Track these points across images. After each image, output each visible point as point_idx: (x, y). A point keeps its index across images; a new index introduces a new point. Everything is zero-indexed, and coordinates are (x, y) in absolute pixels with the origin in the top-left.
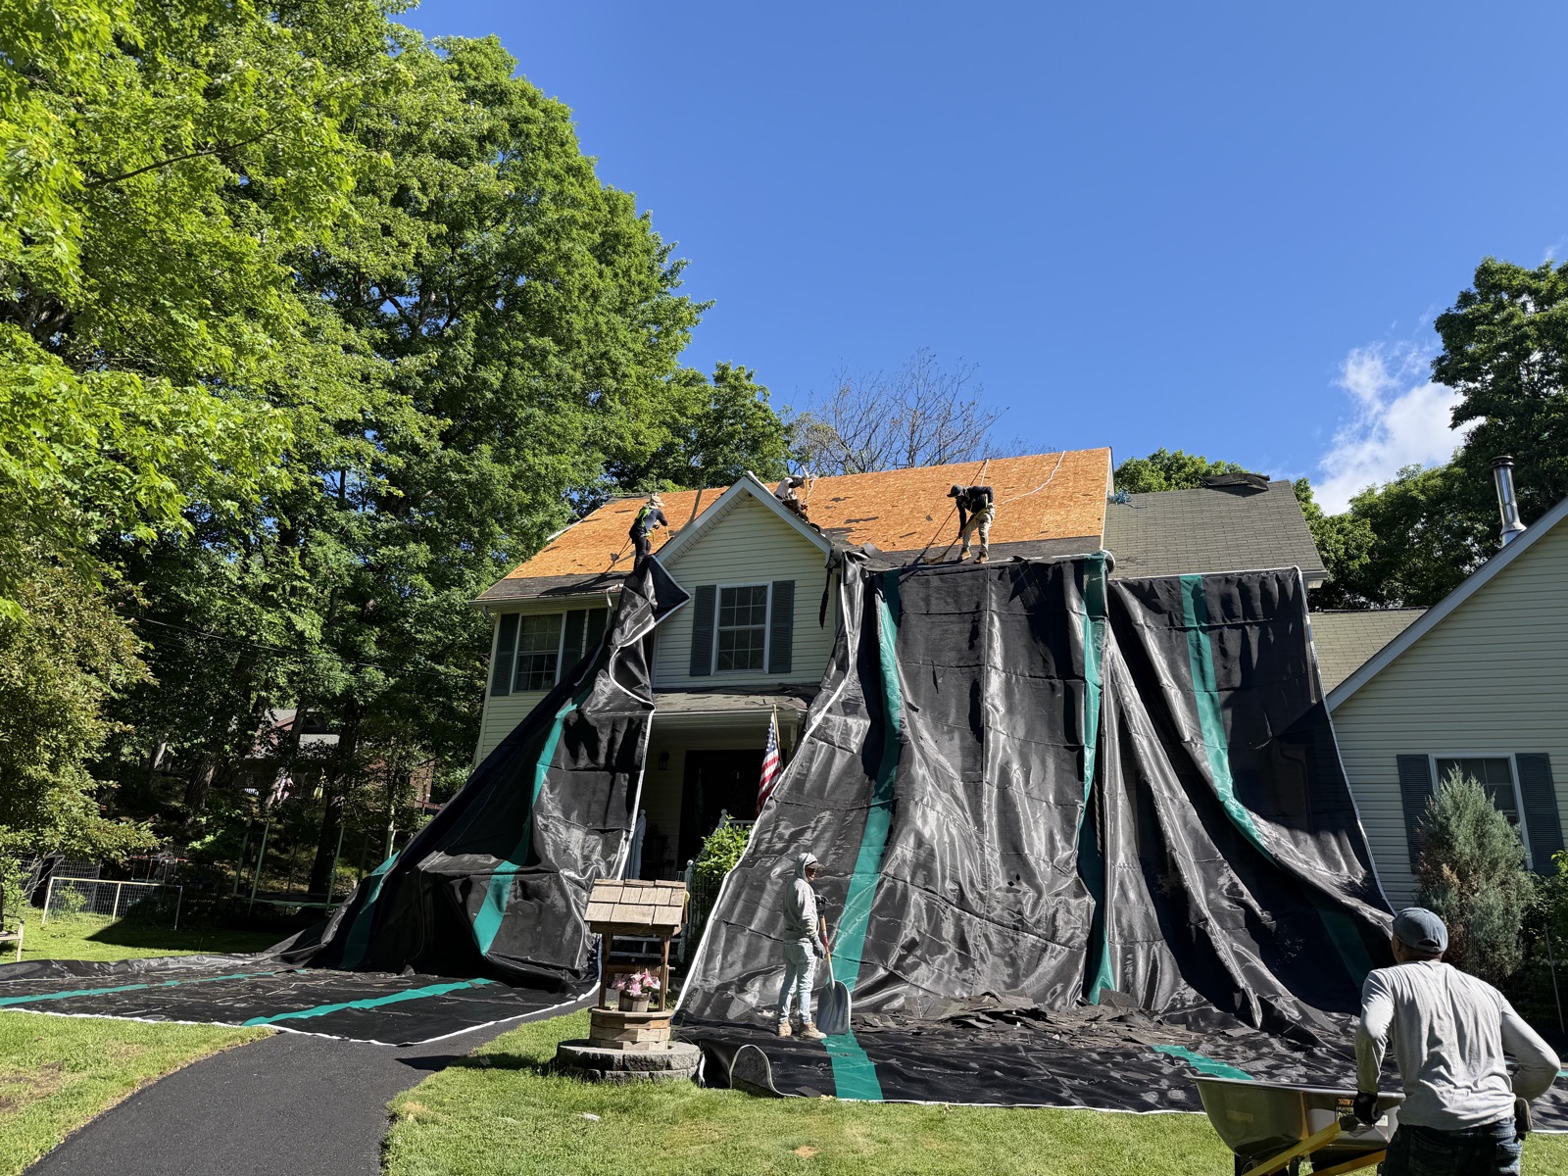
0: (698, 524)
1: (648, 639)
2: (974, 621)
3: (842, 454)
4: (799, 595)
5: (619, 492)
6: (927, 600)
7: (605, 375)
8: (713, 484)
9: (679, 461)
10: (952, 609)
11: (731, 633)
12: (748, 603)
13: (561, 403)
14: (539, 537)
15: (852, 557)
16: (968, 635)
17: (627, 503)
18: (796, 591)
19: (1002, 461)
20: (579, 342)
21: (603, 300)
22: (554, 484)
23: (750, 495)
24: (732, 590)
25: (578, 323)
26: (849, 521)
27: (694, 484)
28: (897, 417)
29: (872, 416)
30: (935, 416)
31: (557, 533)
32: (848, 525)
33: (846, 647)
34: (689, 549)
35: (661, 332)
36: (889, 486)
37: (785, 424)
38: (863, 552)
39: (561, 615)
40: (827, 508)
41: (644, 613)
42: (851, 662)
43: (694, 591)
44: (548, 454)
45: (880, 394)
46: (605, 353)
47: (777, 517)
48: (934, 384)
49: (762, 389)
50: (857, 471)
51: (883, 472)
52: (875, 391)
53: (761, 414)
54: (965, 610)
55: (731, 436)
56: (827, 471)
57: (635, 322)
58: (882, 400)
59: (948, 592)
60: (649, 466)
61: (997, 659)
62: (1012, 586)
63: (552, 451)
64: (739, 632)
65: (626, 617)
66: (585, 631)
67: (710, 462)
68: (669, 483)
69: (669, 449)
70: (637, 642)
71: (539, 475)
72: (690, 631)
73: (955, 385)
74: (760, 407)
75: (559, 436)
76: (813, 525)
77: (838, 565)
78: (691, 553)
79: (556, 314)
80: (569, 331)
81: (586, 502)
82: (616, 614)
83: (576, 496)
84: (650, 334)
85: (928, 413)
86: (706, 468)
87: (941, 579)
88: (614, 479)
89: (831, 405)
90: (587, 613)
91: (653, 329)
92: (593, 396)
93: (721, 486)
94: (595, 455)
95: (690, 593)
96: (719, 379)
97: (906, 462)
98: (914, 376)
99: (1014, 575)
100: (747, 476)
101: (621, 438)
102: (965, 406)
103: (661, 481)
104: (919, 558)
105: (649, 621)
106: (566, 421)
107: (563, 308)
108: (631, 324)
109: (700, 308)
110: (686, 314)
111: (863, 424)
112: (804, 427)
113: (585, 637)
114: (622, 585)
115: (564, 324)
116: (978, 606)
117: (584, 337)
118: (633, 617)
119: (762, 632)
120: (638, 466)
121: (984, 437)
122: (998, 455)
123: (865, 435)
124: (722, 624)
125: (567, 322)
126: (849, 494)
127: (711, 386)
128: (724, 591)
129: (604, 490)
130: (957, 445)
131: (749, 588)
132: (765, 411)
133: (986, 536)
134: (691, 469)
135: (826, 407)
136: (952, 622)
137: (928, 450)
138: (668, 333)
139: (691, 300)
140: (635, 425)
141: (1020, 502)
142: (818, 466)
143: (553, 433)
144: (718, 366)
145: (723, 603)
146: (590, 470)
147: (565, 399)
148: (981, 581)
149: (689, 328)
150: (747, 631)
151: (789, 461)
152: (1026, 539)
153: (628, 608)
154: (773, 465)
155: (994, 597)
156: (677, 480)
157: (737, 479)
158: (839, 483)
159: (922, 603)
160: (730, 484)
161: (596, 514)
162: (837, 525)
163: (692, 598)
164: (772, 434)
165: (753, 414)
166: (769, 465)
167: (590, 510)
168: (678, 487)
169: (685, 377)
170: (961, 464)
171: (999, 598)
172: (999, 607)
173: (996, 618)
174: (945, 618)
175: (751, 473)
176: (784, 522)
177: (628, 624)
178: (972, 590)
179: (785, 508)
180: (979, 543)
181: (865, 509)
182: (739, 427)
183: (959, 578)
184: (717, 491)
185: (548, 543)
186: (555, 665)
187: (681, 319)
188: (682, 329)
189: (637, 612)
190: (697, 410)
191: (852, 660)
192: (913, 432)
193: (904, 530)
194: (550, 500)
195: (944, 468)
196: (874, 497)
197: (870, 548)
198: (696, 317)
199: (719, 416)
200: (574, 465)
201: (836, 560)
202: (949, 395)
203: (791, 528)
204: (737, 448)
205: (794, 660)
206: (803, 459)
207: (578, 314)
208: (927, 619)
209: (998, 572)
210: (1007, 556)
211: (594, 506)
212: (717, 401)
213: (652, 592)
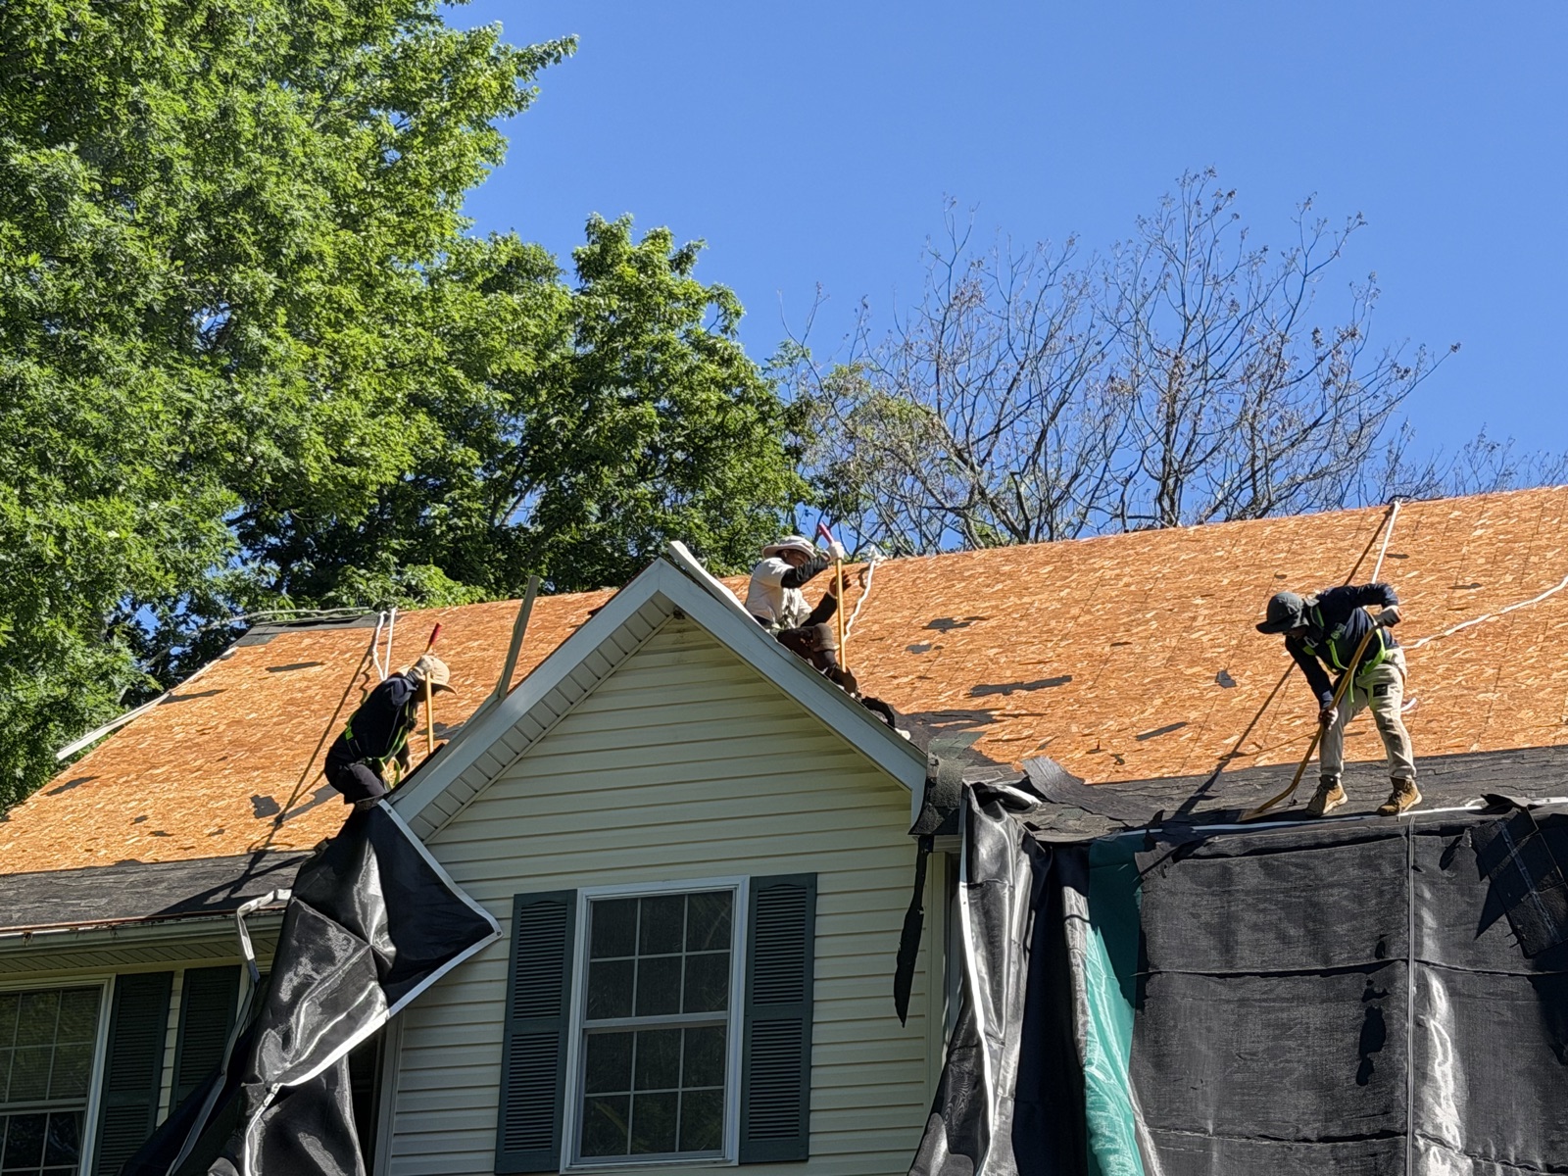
0: (520, 702)
1: (365, 1060)
2: (1369, 995)
3: (958, 485)
4: (831, 919)
5: (283, 608)
6: (1224, 935)
7: (242, 259)
8: (567, 580)
9: (464, 513)
10: (1300, 957)
11: (622, 1038)
12: (673, 944)
13: (102, 342)
14: (35, 748)
15: (992, 801)
16: (1352, 1038)
17: (304, 640)
18: (823, 905)
19: (1441, 507)
20: (165, 165)
21: (240, 41)
22: (83, 587)
23: (679, 614)
24: (625, 905)
25: (165, 107)
26: (980, 691)
27: (508, 581)
28: (1123, 373)
29: (1049, 372)
30: (1236, 371)
31: (90, 737)
32: (978, 702)
33: (978, 1081)
34: (493, 781)
35: (414, 133)
36: (1102, 582)
37: (786, 396)
38: (1026, 785)
39: (98, 989)
40: (916, 649)
41: (352, 982)
42: (993, 1128)
43: (507, 908)
44: (67, 498)
45: (1068, 308)
46: (249, 192)
47: (760, 678)
48: (1232, 277)
49: (720, 297)
50: (1006, 536)
51: (1083, 539)
52: (1054, 299)
53: (712, 369)
54: (1340, 959)
55: (626, 435)
56: (913, 537)
57: (336, 103)
58: (1079, 324)
59: (1286, 907)
60: (376, 529)
61: (1446, 1113)
62: (1483, 887)
63: (81, 487)
64: (647, 1037)
65: (297, 994)
66: (171, 1040)
67: (559, 512)
68: (432, 577)
69: (435, 477)
70: (332, 1073)
71: (37, 560)
72: (496, 1033)
73: (1295, 281)
74: (711, 351)
75: (99, 442)
76: (873, 704)
77: (950, 826)
78: (501, 791)
79: (101, 82)
80: (137, 133)
81: (179, 639)
82: (267, 984)
83: (149, 620)
84: (380, 139)
85: (1215, 362)
86: (547, 534)
87: (1265, 866)
88: (272, 566)
89: (923, 340)
90: (178, 984)
91: (390, 123)
92: (205, 320)
93: (595, 587)
94: (206, 497)
95: (496, 914)
96: (592, 267)
97: (1151, 508)
98: (1171, 256)
99: (1489, 854)
100: (671, 558)
101: (290, 444)
102: (1328, 339)
103: (412, 573)
104: (1192, 801)
105: (369, 1004)
106: (121, 395)
107: (121, 68)
108: (324, 110)
109: (531, 62)
110: (487, 80)
111: (1021, 395)
112: (844, 406)
113: (169, 1059)
114: (285, 895)
115: (123, 115)
116: (1381, 949)
117: (183, 150)
118: (318, 993)
119: (716, 1035)
120: (342, 526)
121: (1387, 432)
122: (1426, 490)
123: (1025, 432)
124: (592, 1011)
125: (134, 107)
126: (982, 607)
127: (565, 289)
128: (599, 907)
129: (233, 599)
130: (1302, 460)
131: (678, 898)
132: (727, 362)
133: (1400, 729)
134: (501, 537)
135: (908, 346)
136: (1301, 1000)
137: (1217, 473)
138: (433, 133)
139: (503, 36)
140: (333, 406)
141: (1501, 631)
142: (886, 522)
143: (81, 432)
144: (591, 228)
145: (597, 947)
146: (192, 540)
147: (120, 331)
148: (1389, 871)
149: (498, 119)
150: (672, 1034)
151: (799, 508)
152: (1520, 741)
153: (305, 966)
154: (753, 519)
155: (1429, 920)
156: (458, 568)
157: (639, 565)
158: (949, 575)
159: (1205, 942)
160: (620, 575)
161: (209, 674)
162: (944, 702)
163: (502, 930)
164: (746, 430)
165: (690, 371)
166: (741, 521)
167: (191, 664)
168: (459, 588)
169: (485, 265)
170: (1319, 516)
171: (1446, 925)
172: (1445, 951)
173: (1437, 986)
174: (1283, 987)
175: (679, 546)
176: (782, 696)
177: (303, 1016)
178: (1360, 900)
179: (786, 652)
180: (1380, 753)
181: (1031, 653)
182: (648, 410)
183: (1318, 859)
184: (577, 604)
185: (61, 767)
186: (76, 1144)
187: (473, 93)
188: (478, 124)
189: (332, 977)
190: (521, 361)
191: (998, 1119)
192: (1171, 420)
193: (1149, 716)
194: (68, 637)
195: (1266, 527)
196: (1056, 615)
197: (1045, 772)
198: (517, 84)
199: (590, 376)
200: (143, 529)
201: (942, 810)
202: (1276, 310)
203: (805, 714)
204: (643, 474)
205: (816, 1122)
206: (839, 504)
207: (167, 84)
208: (1222, 990)
209: (1440, 842)
210: (1467, 795)
211: (209, 648)
212: (586, 332)
213: (378, 914)
